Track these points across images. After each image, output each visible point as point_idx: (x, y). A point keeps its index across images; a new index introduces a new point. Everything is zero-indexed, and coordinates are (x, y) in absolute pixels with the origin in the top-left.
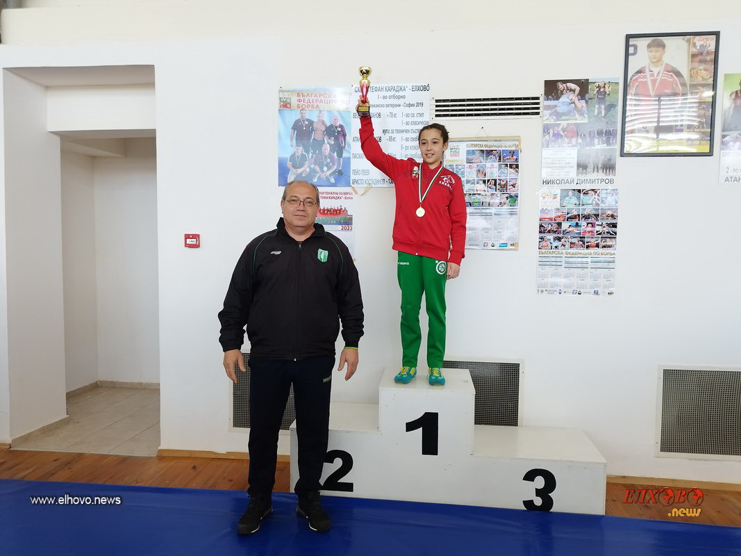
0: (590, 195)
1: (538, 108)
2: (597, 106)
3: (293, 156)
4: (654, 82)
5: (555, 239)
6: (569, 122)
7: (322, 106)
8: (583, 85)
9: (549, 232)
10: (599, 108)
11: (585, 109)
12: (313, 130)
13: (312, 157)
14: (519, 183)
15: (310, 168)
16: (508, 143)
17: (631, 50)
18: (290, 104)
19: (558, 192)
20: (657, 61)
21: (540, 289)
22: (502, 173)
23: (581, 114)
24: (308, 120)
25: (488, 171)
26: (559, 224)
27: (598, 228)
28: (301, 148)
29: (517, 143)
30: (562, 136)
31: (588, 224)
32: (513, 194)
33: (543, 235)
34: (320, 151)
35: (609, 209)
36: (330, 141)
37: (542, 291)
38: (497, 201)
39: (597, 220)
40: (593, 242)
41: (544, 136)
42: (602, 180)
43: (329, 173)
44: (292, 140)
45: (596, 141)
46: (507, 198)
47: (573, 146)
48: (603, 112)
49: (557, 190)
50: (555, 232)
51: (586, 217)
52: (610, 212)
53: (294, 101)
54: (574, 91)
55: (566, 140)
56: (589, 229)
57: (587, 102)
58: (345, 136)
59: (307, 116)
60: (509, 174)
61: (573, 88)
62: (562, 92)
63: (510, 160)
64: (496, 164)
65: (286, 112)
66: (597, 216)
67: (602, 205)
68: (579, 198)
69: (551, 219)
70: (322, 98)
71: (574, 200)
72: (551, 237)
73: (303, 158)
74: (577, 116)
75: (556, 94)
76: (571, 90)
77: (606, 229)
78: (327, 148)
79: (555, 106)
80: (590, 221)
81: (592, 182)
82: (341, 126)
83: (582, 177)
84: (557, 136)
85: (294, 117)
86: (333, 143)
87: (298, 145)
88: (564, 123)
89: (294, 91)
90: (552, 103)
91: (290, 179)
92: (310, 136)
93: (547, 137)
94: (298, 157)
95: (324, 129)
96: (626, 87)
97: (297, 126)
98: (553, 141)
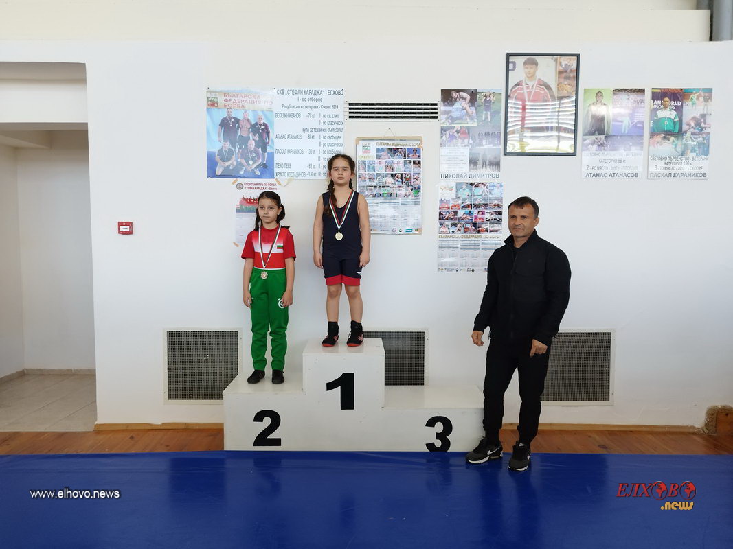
0: (480, 188)
1: (436, 113)
2: (484, 112)
3: (221, 151)
4: (529, 93)
5: (452, 225)
6: (463, 125)
7: (247, 106)
8: (473, 95)
9: (447, 219)
10: (486, 114)
11: (474, 114)
12: (239, 127)
13: (239, 152)
14: (421, 177)
15: (237, 162)
16: (412, 143)
17: (511, 66)
18: (217, 103)
19: (454, 185)
20: (531, 77)
21: (441, 268)
22: (408, 168)
23: (472, 119)
24: (234, 118)
25: (395, 166)
26: (456, 212)
27: (487, 216)
28: (228, 143)
29: (419, 142)
30: (456, 137)
31: (479, 212)
32: (416, 186)
33: (442, 222)
34: (246, 146)
35: (495, 200)
36: (255, 138)
37: (442, 269)
38: (403, 192)
39: (487, 209)
40: (484, 227)
41: (442, 137)
42: (490, 175)
43: (254, 166)
44: (219, 136)
45: (484, 141)
46: (412, 190)
47: (465, 146)
48: (489, 117)
49: (453, 182)
50: (452, 219)
51: (477, 206)
52: (496, 202)
53: (221, 100)
54: (465, 99)
55: (460, 141)
56: (480, 216)
57: (476, 109)
58: (268, 133)
59: (233, 115)
60: (412, 169)
61: (464, 96)
62: (456, 99)
63: (413, 156)
64: (402, 160)
65: (214, 110)
66: (486, 205)
67: (491, 196)
68: (471, 190)
69: (448, 208)
70: (247, 98)
71: (467, 192)
72: (448, 223)
73: (231, 152)
74: (468, 120)
75: (451, 100)
76: (463, 98)
77: (494, 216)
78: (252, 144)
79: (450, 112)
80: (480, 209)
81: (482, 176)
82: (265, 124)
83: (474, 172)
84: (452, 137)
85: (220, 114)
86: (258, 139)
87: (225, 141)
88: (458, 127)
89: (220, 92)
90: (448, 108)
91: (219, 171)
92: (236, 132)
93: (444, 137)
94: (225, 151)
95: (249, 126)
96: (507, 97)
97: (224, 124)
98: (448, 141)
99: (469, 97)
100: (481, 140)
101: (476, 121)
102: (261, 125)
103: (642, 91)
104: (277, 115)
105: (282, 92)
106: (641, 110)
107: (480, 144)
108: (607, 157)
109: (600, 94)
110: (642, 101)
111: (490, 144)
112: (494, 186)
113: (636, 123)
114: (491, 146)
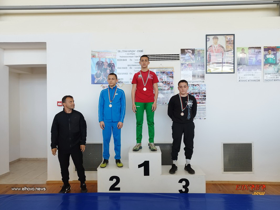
0: (197, 86)
1: (179, 58)
2: (198, 57)
3: (96, 74)
4: (215, 50)
6: (189, 62)
7: (107, 57)
11: (194, 58)
12: (103, 65)
13: (103, 74)
15: (103, 78)
16: (170, 69)
17: (208, 40)
18: (95, 56)
22: (168, 79)
23: (193, 60)
24: (101, 61)
25: (163, 79)
27: (200, 97)
29: (173, 69)
30: (187, 67)
31: (197, 96)
32: (172, 86)
34: (106, 72)
39: (200, 94)
40: (198, 102)
41: (181, 67)
42: (201, 81)
44: (96, 68)
45: (198, 68)
46: (170, 87)
47: (191, 70)
48: (200, 59)
51: (196, 93)
52: (203, 92)
53: (97, 55)
55: (189, 68)
57: (194, 56)
58: (114, 67)
60: (170, 80)
63: (170, 75)
65: (94, 58)
67: (201, 89)
68: (193, 87)
70: (106, 54)
71: (192, 88)
73: (100, 74)
74: (192, 60)
75: (185, 53)
76: (189, 52)
78: (108, 71)
81: (197, 82)
82: (113, 64)
83: (194, 80)
84: (185, 67)
85: (96, 60)
87: (98, 70)
88: (187, 63)
89: (97, 52)
90: (183, 56)
91: (96, 82)
92: (102, 67)
93: (182, 67)
94: (98, 74)
95: (107, 64)
96: (207, 51)
97: (98, 64)
98: (184, 69)
99: (191, 52)
100: (197, 68)
101: (195, 60)
102: (112, 64)
103: (260, 48)
104: (118, 60)
105: (119, 51)
106: (260, 55)
107: (197, 70)
108: (247, 74)
109: (243, 49)
110: (260, 52)
111: (200, 69)
112: (202, 86)
113: (258, 60)
114: (201, 70)
